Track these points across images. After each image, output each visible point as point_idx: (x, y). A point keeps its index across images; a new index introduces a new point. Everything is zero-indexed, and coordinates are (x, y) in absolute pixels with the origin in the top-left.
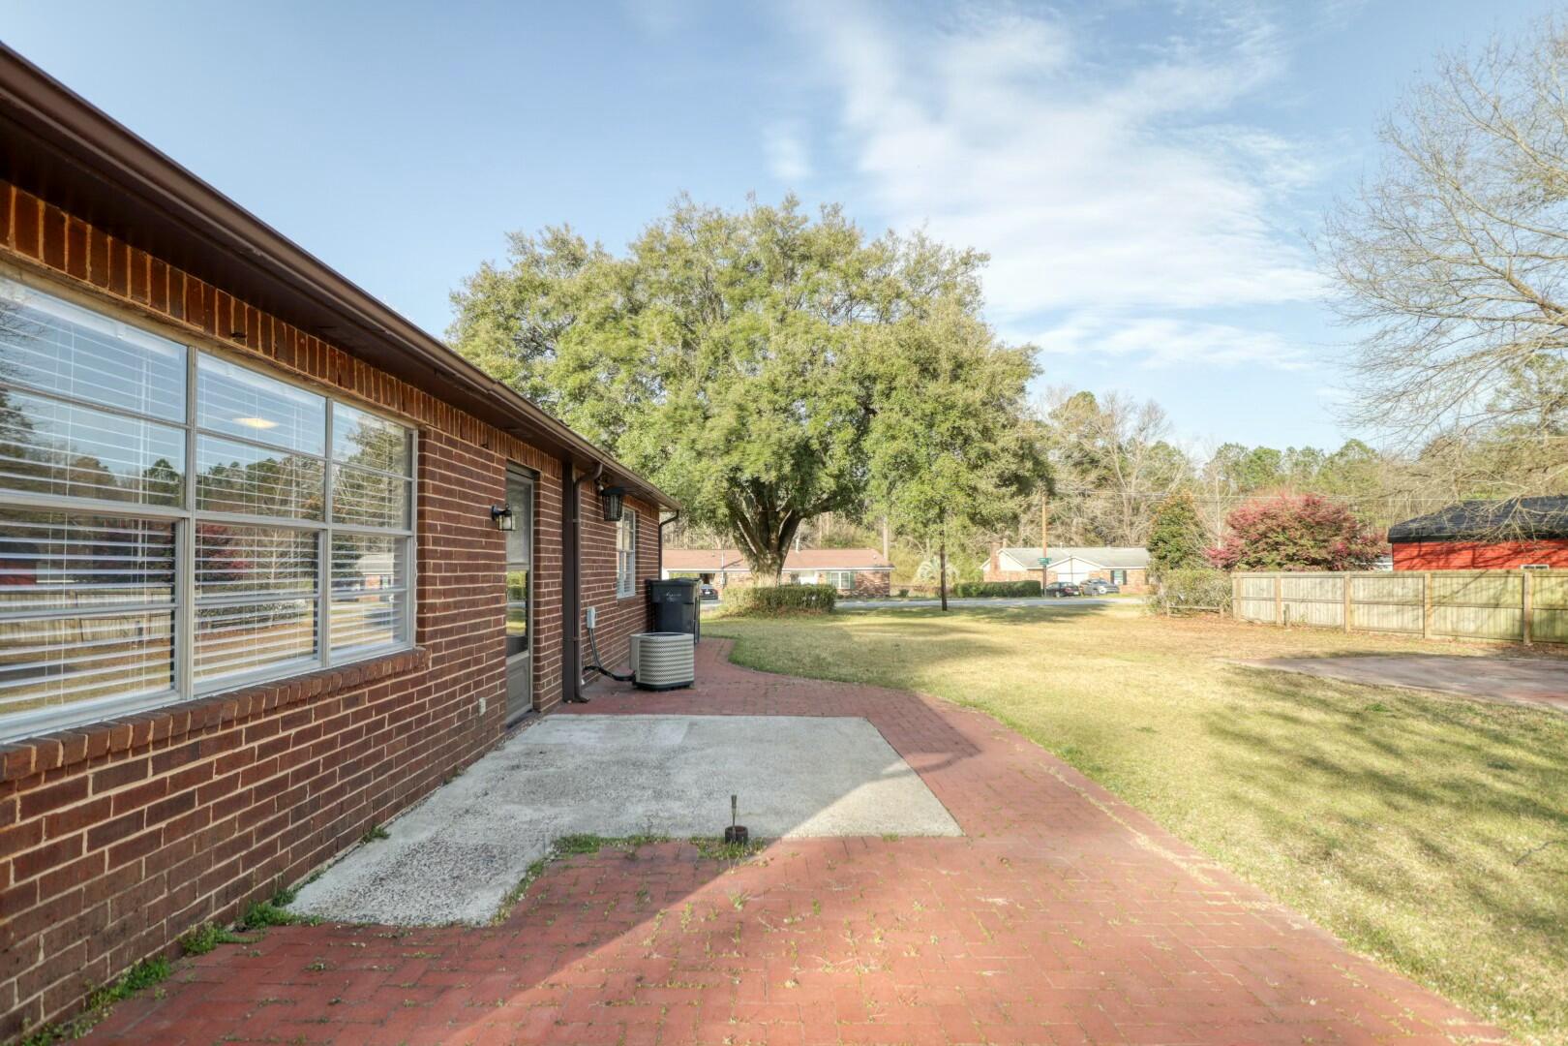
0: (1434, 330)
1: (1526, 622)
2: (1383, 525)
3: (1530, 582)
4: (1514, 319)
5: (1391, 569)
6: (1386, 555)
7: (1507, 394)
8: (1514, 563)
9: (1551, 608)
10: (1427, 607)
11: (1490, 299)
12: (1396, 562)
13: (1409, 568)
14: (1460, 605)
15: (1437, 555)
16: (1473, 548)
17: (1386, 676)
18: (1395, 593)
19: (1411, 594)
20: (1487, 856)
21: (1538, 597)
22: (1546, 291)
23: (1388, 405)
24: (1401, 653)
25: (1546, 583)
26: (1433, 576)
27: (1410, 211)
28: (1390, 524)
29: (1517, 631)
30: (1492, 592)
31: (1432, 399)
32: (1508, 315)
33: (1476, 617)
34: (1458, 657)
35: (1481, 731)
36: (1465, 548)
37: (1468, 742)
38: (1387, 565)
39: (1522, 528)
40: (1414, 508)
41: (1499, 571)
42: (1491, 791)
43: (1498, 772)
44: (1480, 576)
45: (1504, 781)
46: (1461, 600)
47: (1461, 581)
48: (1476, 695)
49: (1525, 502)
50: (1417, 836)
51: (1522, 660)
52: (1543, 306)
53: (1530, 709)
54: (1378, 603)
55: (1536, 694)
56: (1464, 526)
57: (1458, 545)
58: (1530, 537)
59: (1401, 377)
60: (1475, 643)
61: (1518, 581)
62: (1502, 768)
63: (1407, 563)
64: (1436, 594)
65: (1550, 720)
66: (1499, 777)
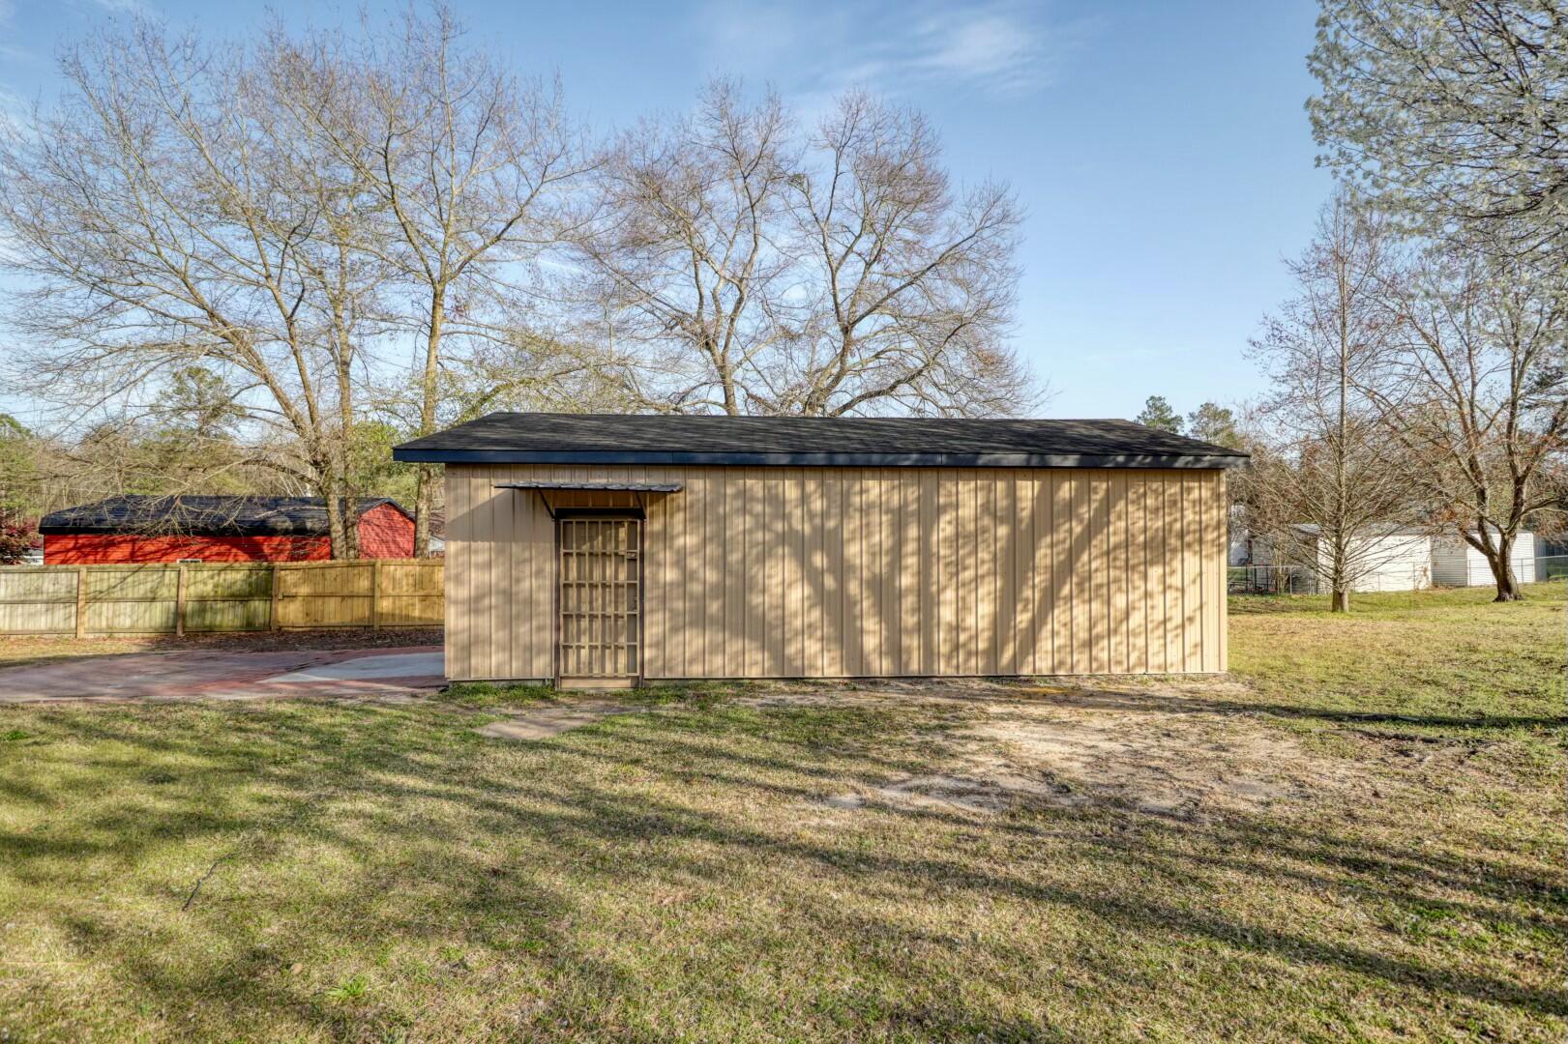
0: (107, 308)
1: (179, 615)
2: (35, 513)
3: (185, 575)
4: (185, 321)
5: (41, 563)
6: (35, 547)
7: (170, 398)
8: (170, 558)
9: (202, 600)
10: (81, 604)
11: (165, 292)
12: (47, 556)
13: (63, 562)
14: (117, 600)
15: (95, 548)
16: (133, 541)
17: (26, 690)
18: (44, 589)
19: (63, 590)
20: (150, 910)
21: (192, 589)
22: (216, 301)
23: (48, 376)
24: (49, 659)
25: (200, 576)
26: (89, 571)
27: (90, 169)
28: (42, 513)
29: (171, 623)
30: (149, 585)
31: (100, 379)
32: (181, 315)
33: (133, 612)
34: (113, 656)
35: (139, 741)
36: (125, 541)
37: (125, 758)
38: (38, 559)
39: (181, 524)
40: (71, 496)
41: (157, 565)
42: (152, 814)
43: (159, 787)
44: (139, 570)
45: (167, 798)
46: (117, 594)
47: (118, 575)
48: (132, 698)
49: (185, 499)
50: (63, 916)
51: (175, 652)
52: (212, 315)
53: (187, 704)
54: (23, 602)
55: (189, 687)
56: (126, 518)
57: (117, 537)
58: (187, 532)
59: (66, 348)
60: (130, 639)
61: (174, 575)
62: (162, 782)
63: (61, 557)
64: (92, 589)
65: (206, 713)
66: (160, 793)
